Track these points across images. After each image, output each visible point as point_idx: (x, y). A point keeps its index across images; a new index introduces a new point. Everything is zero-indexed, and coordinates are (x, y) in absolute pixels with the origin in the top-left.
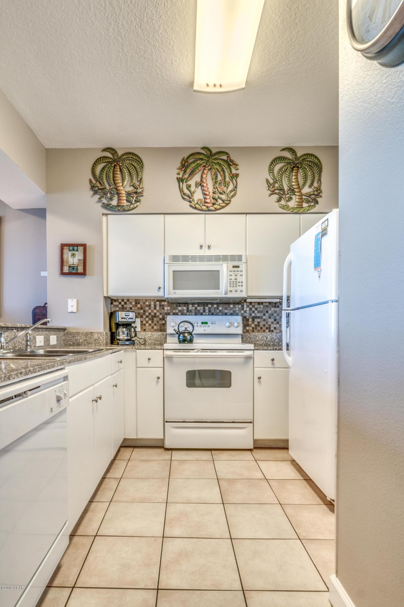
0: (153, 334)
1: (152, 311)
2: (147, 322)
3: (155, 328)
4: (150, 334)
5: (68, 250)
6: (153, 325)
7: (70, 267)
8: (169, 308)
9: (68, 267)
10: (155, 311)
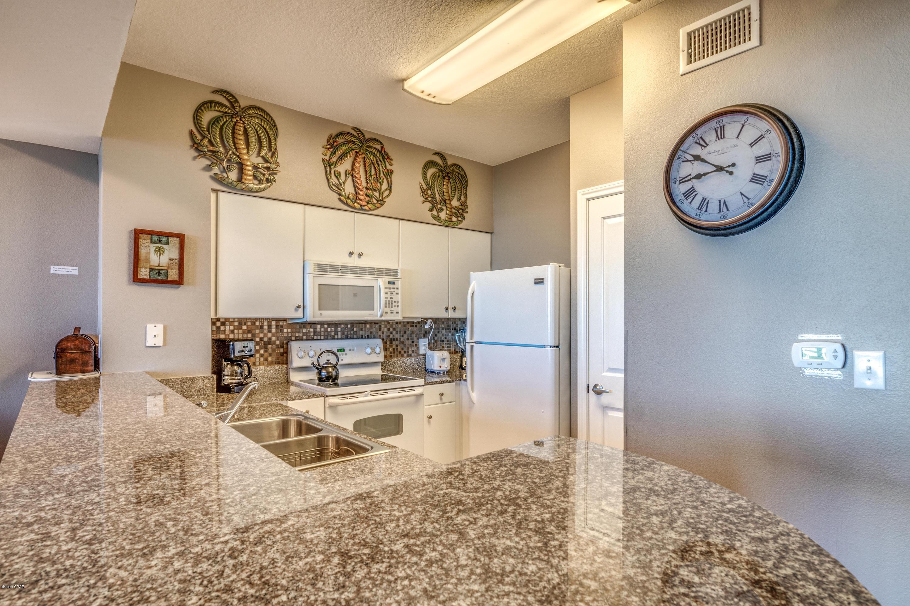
0: (268, 368)
1: (265, 335)
2: (258, 351)
3: (270, 359)
4: (263, 369)
5: (150, 241)
6: (266, 355)
7: (151, 270)
8: (289, 330)
9: (148, 270)
10: (270, 335)
